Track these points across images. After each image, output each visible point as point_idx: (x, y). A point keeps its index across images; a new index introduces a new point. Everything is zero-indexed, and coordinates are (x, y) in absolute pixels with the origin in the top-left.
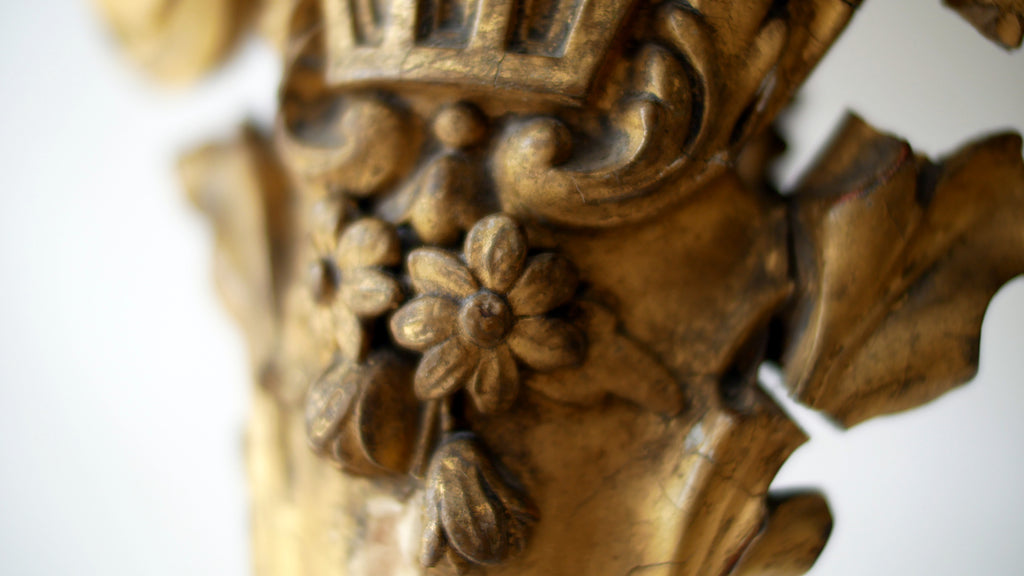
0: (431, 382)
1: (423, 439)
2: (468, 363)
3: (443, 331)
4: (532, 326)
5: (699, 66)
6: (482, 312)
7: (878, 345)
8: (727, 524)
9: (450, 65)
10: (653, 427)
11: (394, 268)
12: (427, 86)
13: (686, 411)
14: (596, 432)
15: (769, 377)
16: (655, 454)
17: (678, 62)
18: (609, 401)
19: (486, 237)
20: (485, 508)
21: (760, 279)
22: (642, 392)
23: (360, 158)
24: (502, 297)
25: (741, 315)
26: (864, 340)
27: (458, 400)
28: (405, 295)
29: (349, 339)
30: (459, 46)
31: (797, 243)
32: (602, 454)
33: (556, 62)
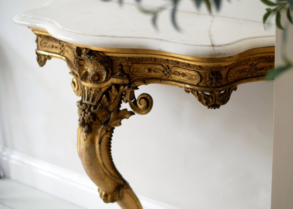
2: (88, 121)
3: (86, 119)
4: (91, 119)
5: (103, 104)
6: (88, 118)
7: (114, 122)
8: (103, 132)
9: (88, 103)
10: (100, 126)
11: (84, 115)
13: (102, 125)
14: (96, 126)
16: (99, 127)
17: (101, 103)
18: (97, 124)
19: (89, 113)
20: (88, 129)
21: (108, 117)
22: (99, 123)
23: (84, 107)
24: (90, 117)
26: (113, 122)
27: (87, 123)
28: (85, 116)
29: (82, 118)
30: (89, 101)
32: (97, 127)
33: (94, 103)
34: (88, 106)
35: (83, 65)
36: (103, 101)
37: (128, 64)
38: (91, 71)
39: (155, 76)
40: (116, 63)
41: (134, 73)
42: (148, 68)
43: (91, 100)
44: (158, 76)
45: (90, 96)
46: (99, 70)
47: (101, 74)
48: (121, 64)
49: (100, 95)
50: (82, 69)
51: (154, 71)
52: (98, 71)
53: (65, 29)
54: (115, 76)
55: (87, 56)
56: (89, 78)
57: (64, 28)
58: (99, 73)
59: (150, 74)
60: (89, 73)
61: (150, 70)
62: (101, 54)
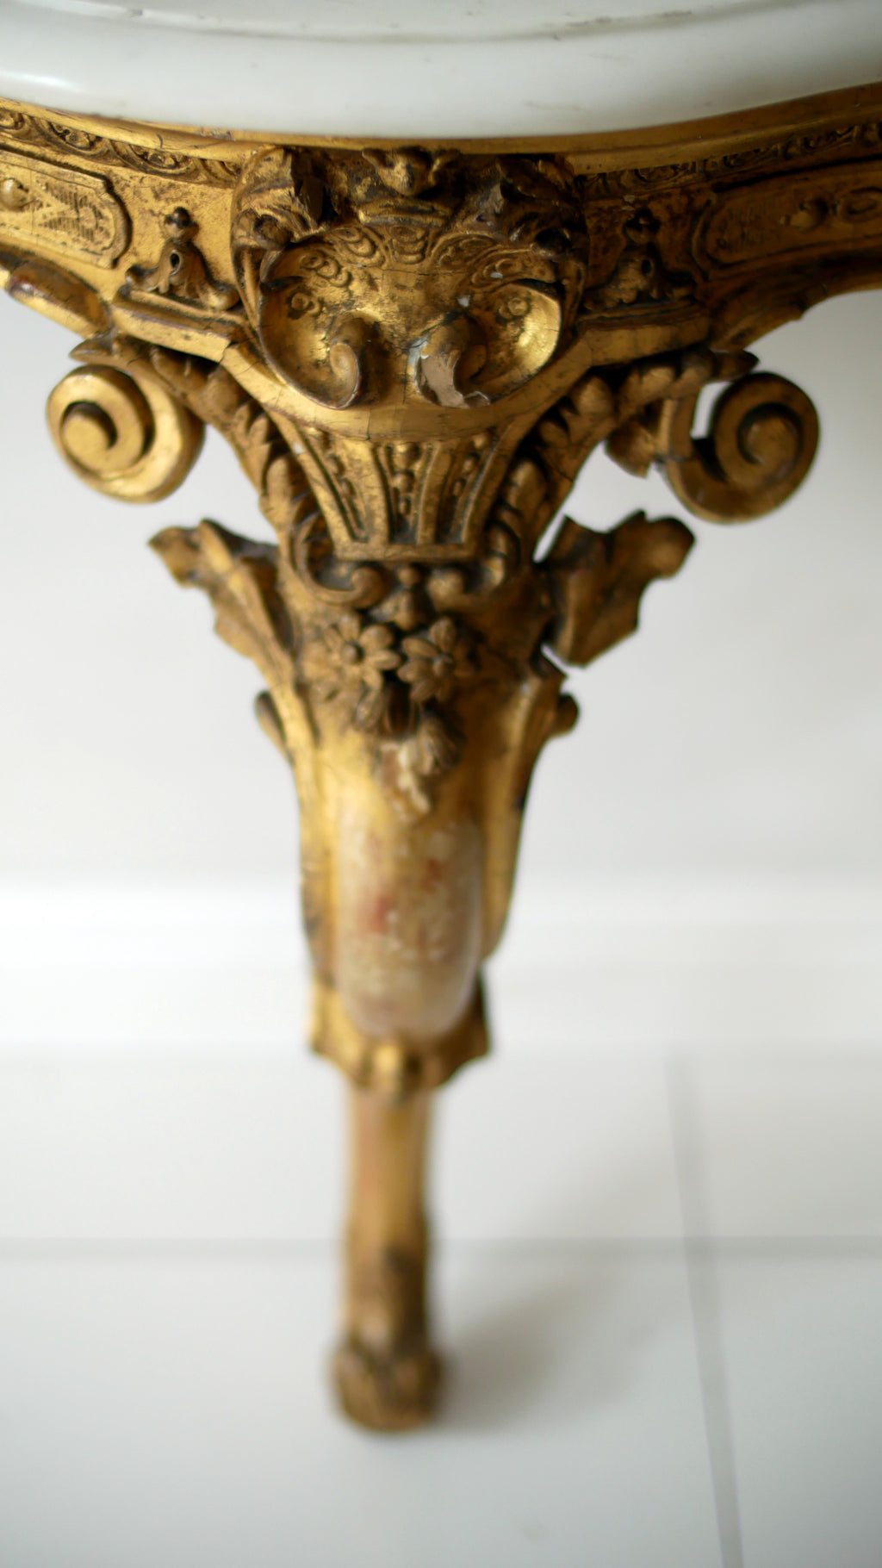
0: (418, 693)
1: (411, 719)
2: (435, 685)
3: (424, 674)
4: (462, 664)
5: (519, 534)
7: (596, 630)
9: (411, 554)
11: (396, 648)
12: (400, 563)
13: (518, 678)
14: (481, 697)
15: (547, 652)
16: (506, 699)
19: (438, 629)
21: (539, 611)
22: (499, 674)
24: (450, 655)
25: (535, 628)
26: (591, 629)
27: (433, 698)
28: (404, 659)
29: (374, 680)
30: (409, 541)
31: (555, 590)
34: (405, 575)
35: (298, 279)
36: (516, 512)
37: (691, 201)
38: (405, 310)
39: (849, 247)
40: (610, 210)
41: (724, 257)
42: (810, 197)
43: (422, 531)
44: (867, 237)
45: (408, 502)
46: (478, 296)
47: (488, 317)
48: (645, 212)
49: (491, 476)
50: (286, 308)
51: (850, 212)
52: (465, 302)
53: (148, 14)
54: (606, 310)
55: (433, 212)
56: (412, 372)
57: (140, 13)
58: (475, 312)
59: (820, 235)
60: (387, 332)
61: (822, 208)
62: (552, 173)
